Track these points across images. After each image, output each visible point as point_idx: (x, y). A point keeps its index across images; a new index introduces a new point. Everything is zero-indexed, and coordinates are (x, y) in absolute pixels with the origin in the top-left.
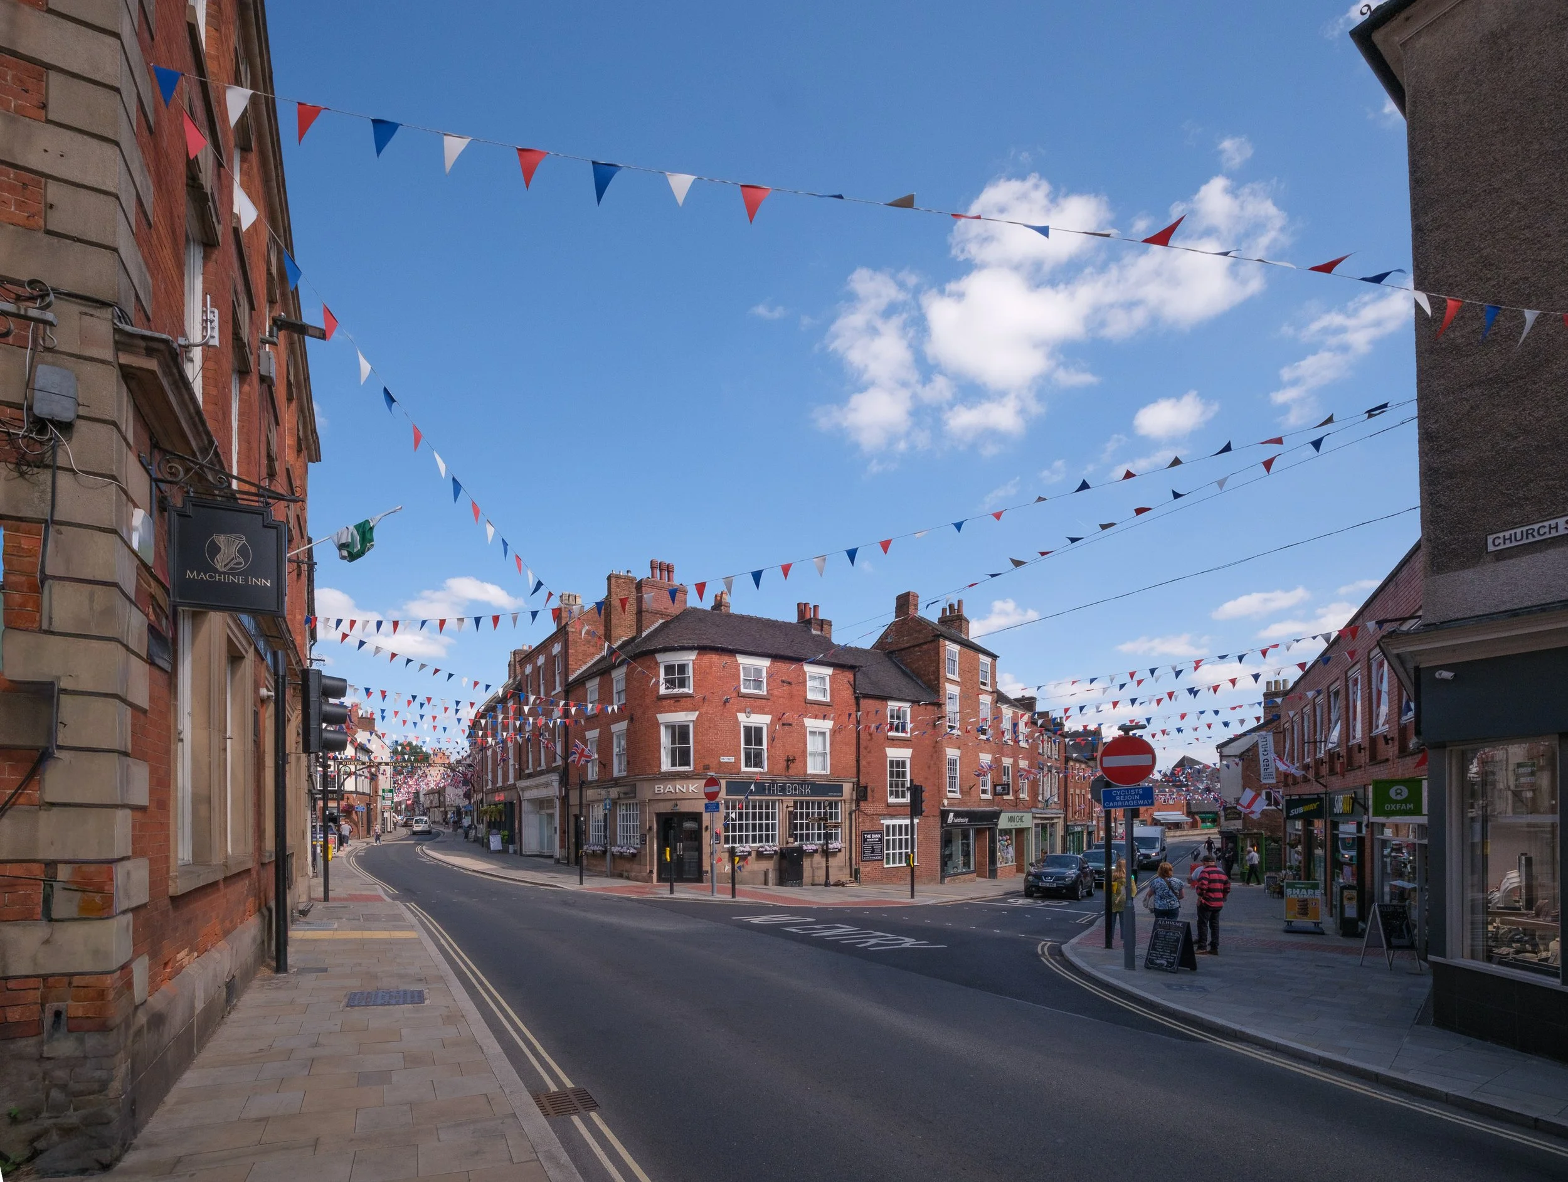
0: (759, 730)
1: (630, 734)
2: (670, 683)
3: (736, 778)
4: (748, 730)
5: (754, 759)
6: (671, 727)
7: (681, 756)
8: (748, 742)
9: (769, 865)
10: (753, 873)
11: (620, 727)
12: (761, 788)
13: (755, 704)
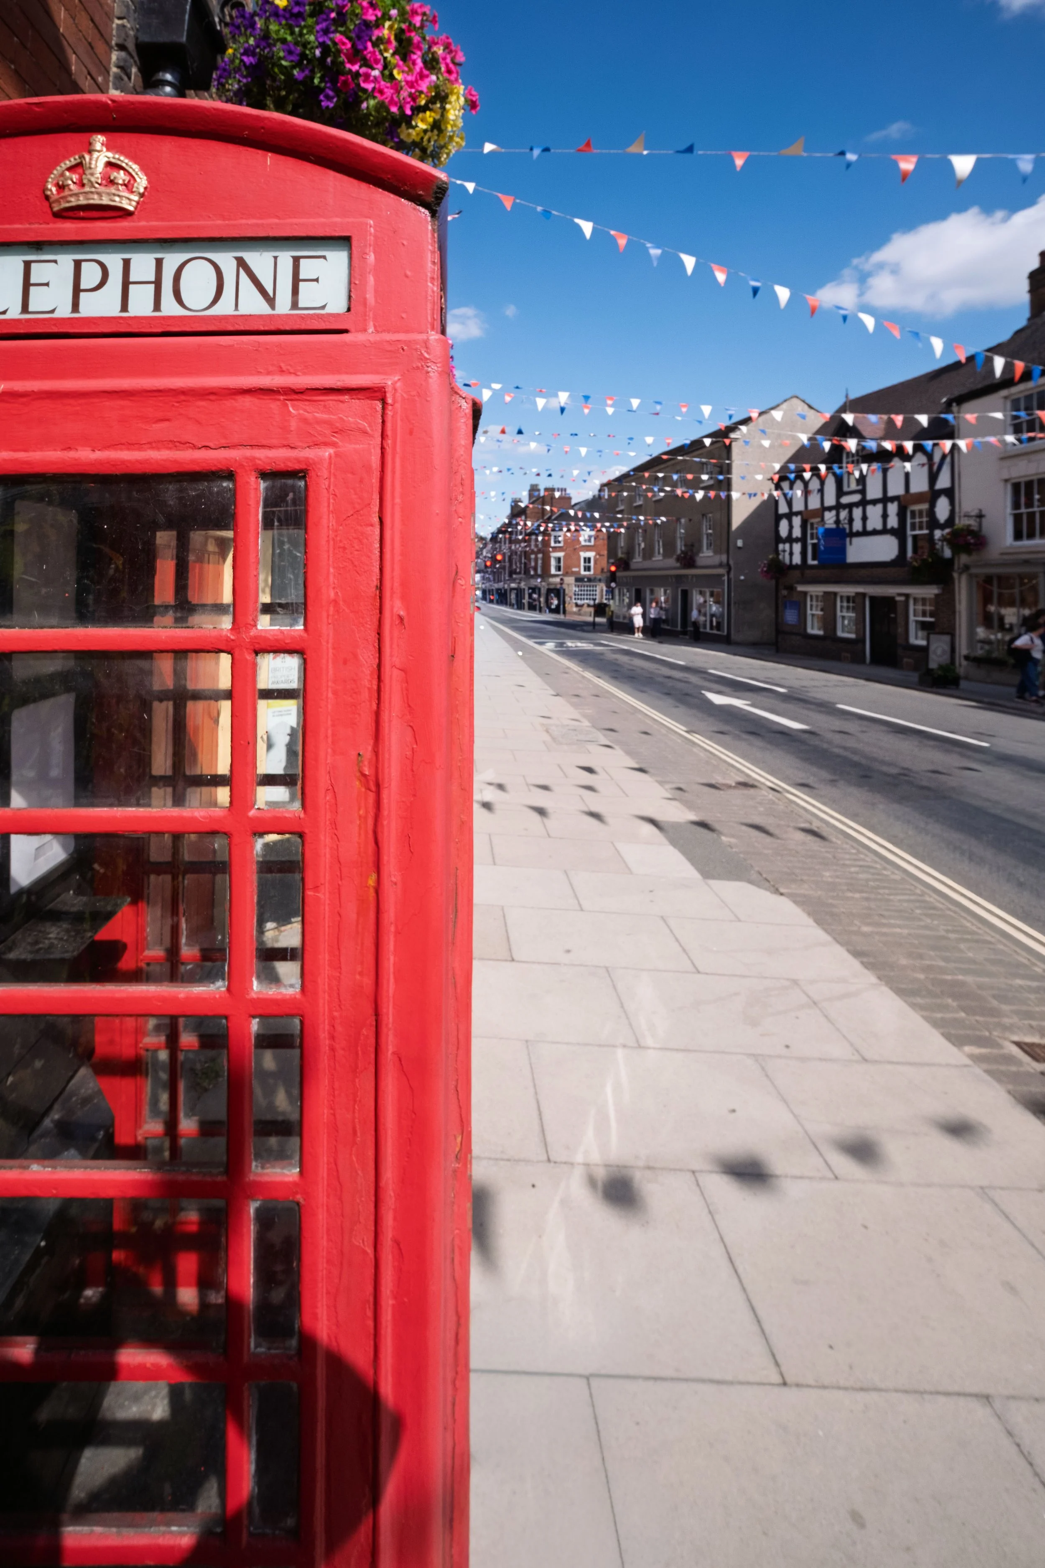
0: (589, 559)
1: (543, 559)
2: (555, 542)
3: (578, 576)
4: (585, 559)
5: (588, 569)
6: (555, 558)
7: (559, 568)
8: (585, 562)
9: (592, 610)
10: (585, 612)
11: (540, 556)
12: (590, 580)
13: (587, 548)
